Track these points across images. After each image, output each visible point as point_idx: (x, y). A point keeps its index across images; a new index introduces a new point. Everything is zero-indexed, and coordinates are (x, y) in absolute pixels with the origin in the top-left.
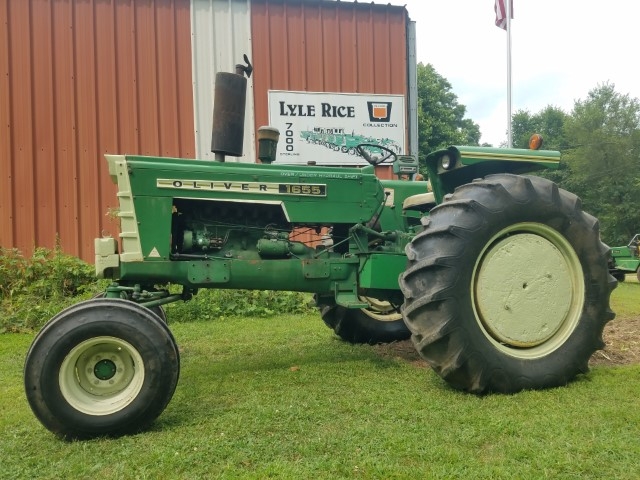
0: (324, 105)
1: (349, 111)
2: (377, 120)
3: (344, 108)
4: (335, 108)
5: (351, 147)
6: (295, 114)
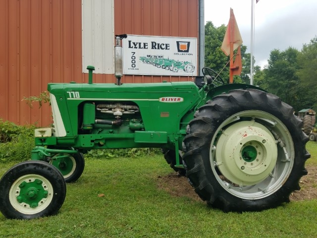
0: (152, 43)
1: (167, 46)
2: (182, 51)
3: (163, 45)
4: (158, 44)
5: (167, 66)
6: (136, 48)
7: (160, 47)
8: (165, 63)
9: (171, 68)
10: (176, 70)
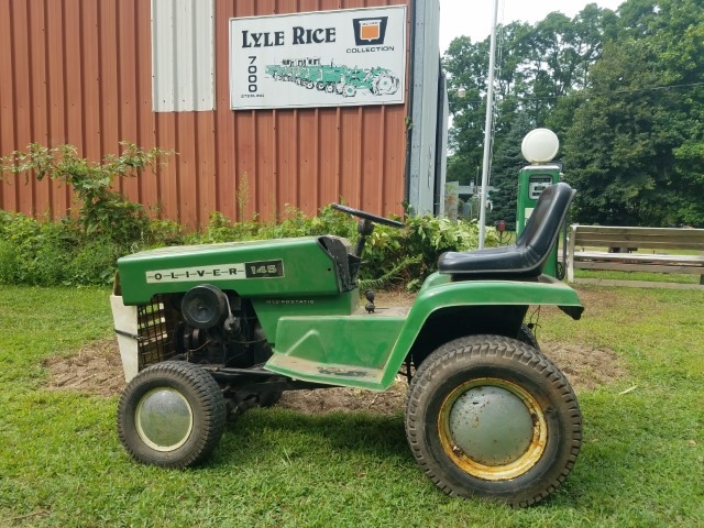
0: (295, 29)
1: (328, 34)
2: (366, 43)
3: (321, 31)
4: (309, 32)
5: (329, 83)
6: (259, 45)
7: (312, 37)
8: (325, 75)
9: (339, 87)
10: (350, 90)
